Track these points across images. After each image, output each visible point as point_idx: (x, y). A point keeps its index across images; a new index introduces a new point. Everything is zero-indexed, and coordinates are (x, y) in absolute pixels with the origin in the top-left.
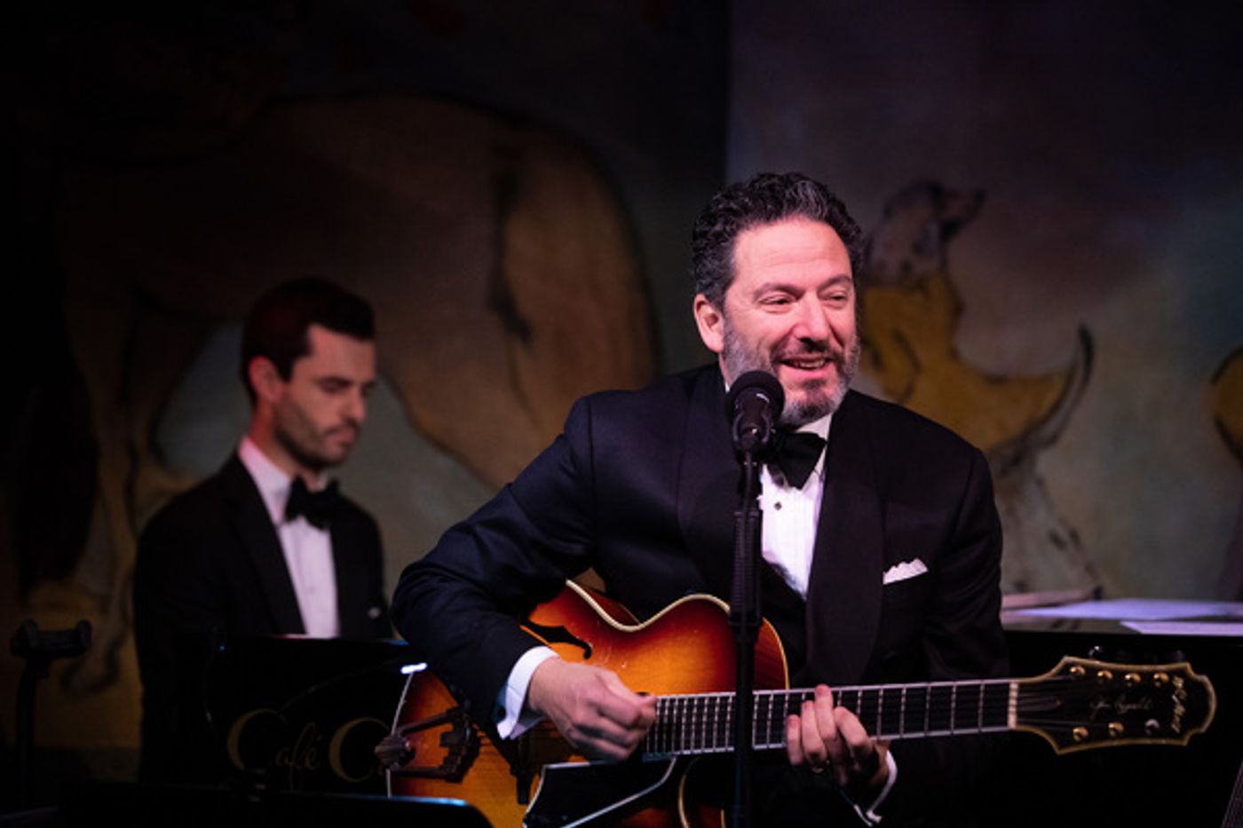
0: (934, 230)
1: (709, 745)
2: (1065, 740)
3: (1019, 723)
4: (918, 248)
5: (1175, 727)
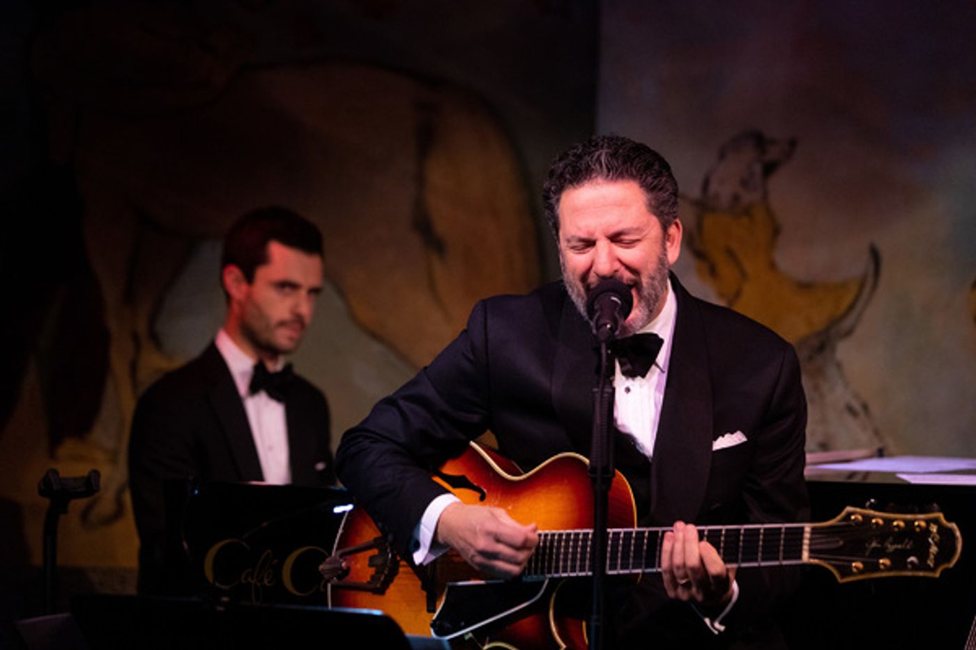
0: (758, 169)
1: (573, 570)
2: (846, 571)
3: (810, 557)
4: (745, 183)
5: (930, 562)
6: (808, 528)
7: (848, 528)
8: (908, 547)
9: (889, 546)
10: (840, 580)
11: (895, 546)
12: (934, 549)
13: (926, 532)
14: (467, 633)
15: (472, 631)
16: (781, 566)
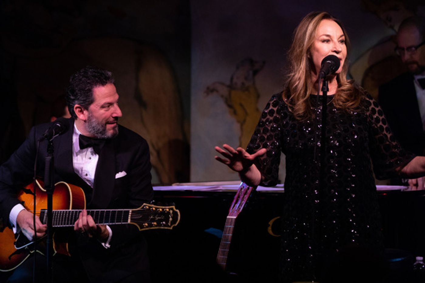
0: (251, 72)
2: (142, 227)
3: (131, 221)
4: (246, 78)
5: (169, 224)
6: (131, 211)
7: (143, 211)
8: (163, 218)
9: (156, 218)
10: (140, 230)
11: (158, 218)
12: (171, 219)
13: (169, 213)
14: (26, 247)
15: (28, 246)
16: (122, 224)
